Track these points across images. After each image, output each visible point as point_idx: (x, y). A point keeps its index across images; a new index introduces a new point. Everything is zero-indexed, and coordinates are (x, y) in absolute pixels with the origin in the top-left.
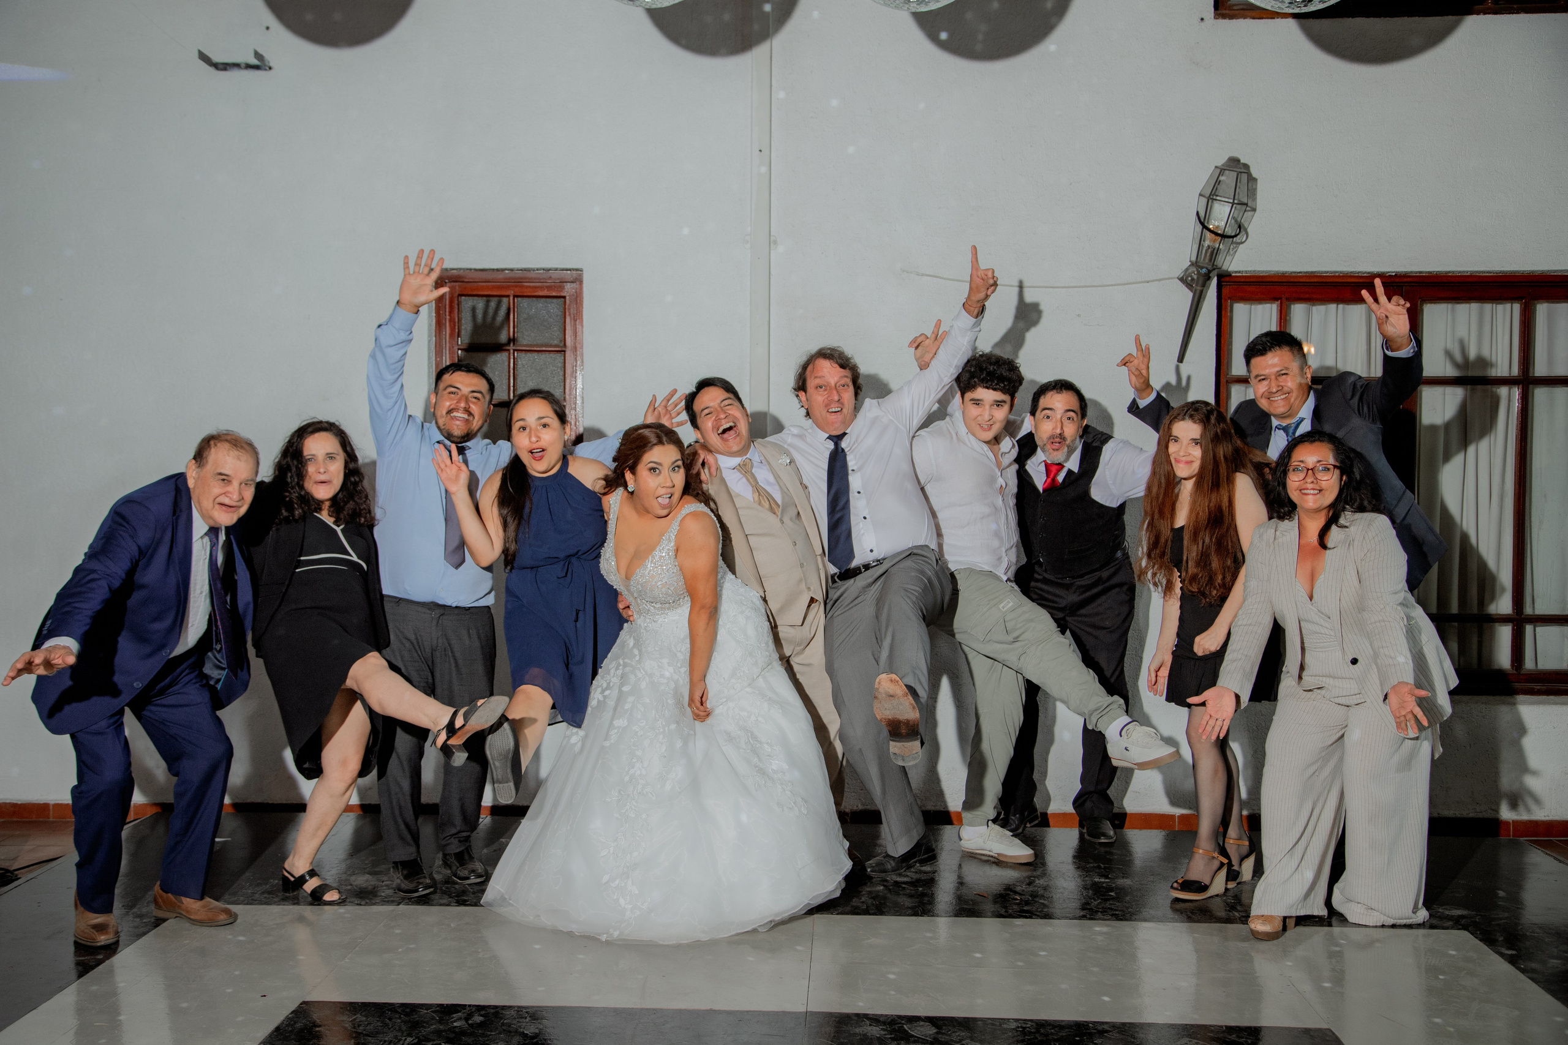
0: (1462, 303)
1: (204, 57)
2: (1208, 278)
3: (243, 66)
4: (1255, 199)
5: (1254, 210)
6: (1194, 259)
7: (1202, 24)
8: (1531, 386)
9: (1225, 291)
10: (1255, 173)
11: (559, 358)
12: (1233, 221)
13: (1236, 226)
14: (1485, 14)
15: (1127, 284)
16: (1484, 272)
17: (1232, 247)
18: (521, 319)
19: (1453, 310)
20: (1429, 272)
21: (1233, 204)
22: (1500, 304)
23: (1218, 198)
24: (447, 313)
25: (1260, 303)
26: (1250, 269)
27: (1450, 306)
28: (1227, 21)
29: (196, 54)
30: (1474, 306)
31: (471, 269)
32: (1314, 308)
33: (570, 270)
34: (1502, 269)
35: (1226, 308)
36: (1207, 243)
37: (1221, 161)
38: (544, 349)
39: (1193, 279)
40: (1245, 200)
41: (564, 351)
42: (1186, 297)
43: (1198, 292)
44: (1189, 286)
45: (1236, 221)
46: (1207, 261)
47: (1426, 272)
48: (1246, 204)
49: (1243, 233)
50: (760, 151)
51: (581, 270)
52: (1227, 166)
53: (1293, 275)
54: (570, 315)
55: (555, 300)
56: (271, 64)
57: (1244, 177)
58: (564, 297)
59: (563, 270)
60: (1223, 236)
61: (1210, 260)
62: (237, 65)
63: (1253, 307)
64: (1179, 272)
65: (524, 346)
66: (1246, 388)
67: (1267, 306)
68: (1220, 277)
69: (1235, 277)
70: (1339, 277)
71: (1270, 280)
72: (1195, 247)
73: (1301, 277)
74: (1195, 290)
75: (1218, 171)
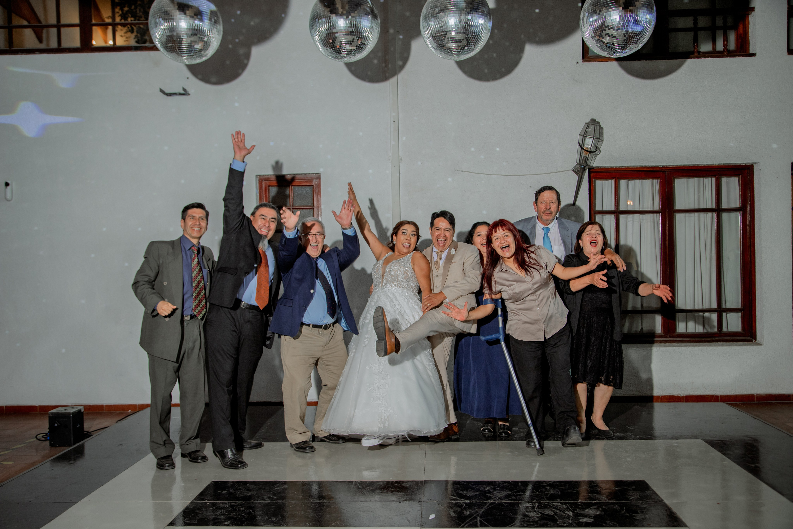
0: (690, 178)
1: (162, 91)
2: (584, 170)
3: (178, 94)
4: (603, 136)
5: (603, 141)
6: (578, 162)
7: (578, 64)
8: (721, 212)
9: (592, 175)
10: (602, 126)
11: (311, 211)
13: (595, 148)
14: (694, 58)
15: (551, 173)
16: (699, 165)
17: (594, 156)
18: (295, 195)
19: (687, 181)
20: (677, 165)
21: (593, 138)
22: (707, 178)
23: (587, 136)
24: (264, 194)
25: (607, 180)
26: (602, 166)
27: (686, 179)
28: (588, 63)
29: (159, 90)
30: (696, 179)
32: (629, 181)
33: (315, 174)
34: (706, 163)
35: (592, 183)
36: (583, 155)
37: (588, 121)
38: (305, 207)
39: (578, 170)
41: (313, 208)
42: (576, 177)
43: (580, 175)
44: (577, 173)
45: (595, 145)
46: (584, 162)
47: (675, 165)
48: (599, 138)
49: (598, 150)
50: (394, 121)
51: (320, 174)
52: (591, 123)
53: (620, 168)
54: (315, 193)
55: (309, 187)
56: (190, 93)
57: (598, 127)
58: (313, 185)
59: (312, 174)
60: (590, 152)
61: (585, 162)
62: (175, 94)
63: (604, 182)
64: (572, 167)
65: (296, 206)
66: (602, 216)
67: (610, 181)
68: (589, 169)
69: (596, 169)
70: (639, 168)
71: (611, 170)
72: (579, 157)
73: (623, 168)
74: (579, 175)
75: (587, 125)
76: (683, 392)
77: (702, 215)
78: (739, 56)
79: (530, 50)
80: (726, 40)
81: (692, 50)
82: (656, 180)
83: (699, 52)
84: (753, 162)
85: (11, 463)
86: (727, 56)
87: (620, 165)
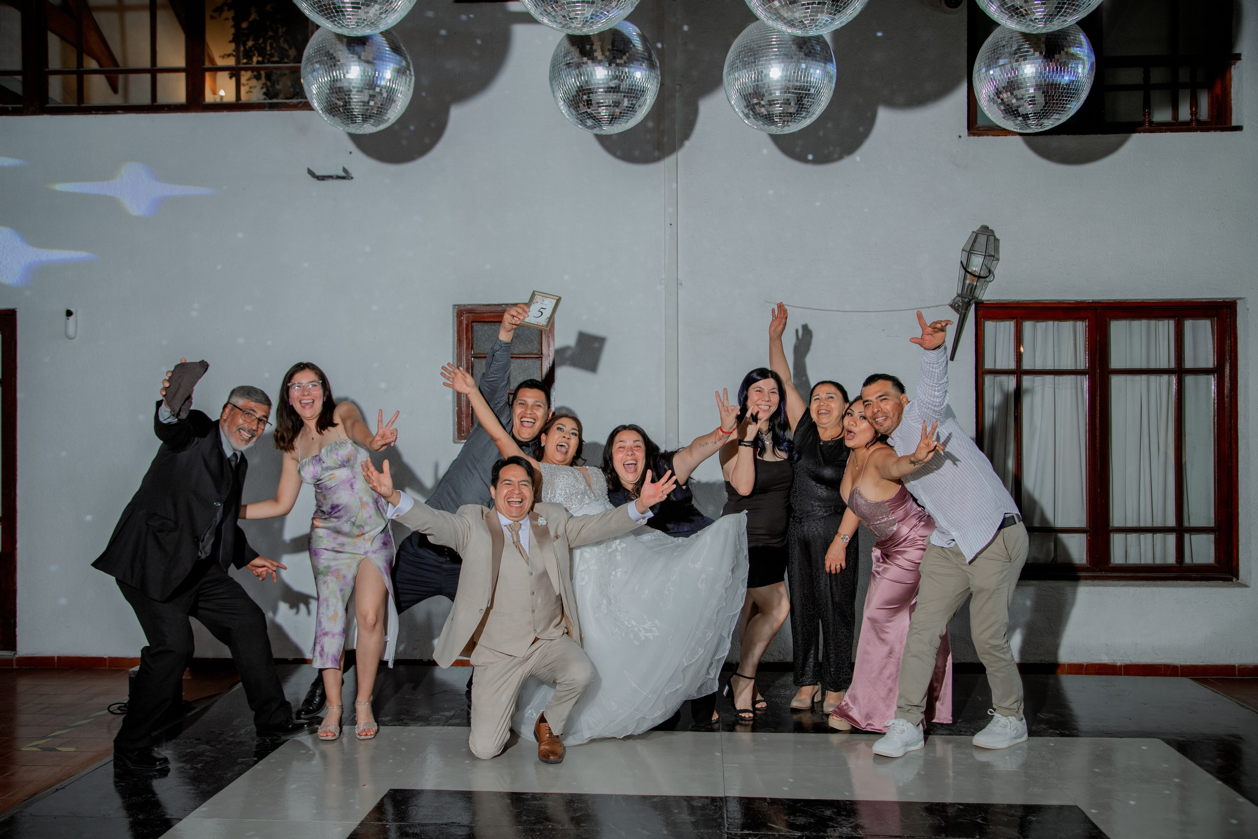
0: (1136, 320)
1: (310, 172)
2: (968, 304)
3: (335, 177)
4: (998, 253)
5: (998, 260)
6: (960, 292)
7: (960, 139)
8: (1183, 375)
9: (980, 313)
10: (998, 236)
11: (538, 362)
12: (985, 267)
13: (987, 271)
14: (1144, 132)
16: (1151, 300)
17: (984, 284)
19: (1130, 325)
21: (985, 256)
22: (1161, 320)
23: (975, 252)
24: (465, 334)
25: (1003, 321)
26: (996, 299)
27: (1128, 322)
28: (976, 137)
29: (306, 171)
30: (1144, 322)
31: (480, 305)
32: (1038, 324)
34: (1162, 298)
35: (981, 324)
36: (968, 282)
37: (976, 228)
38: (528, 356)
39: (959, 305)
40: (993, 253)
41: (542, 358)
42: (956, 316)
43: (963, 314)
44: (957, 310)
45: (987, 267)
46: (968, 293)
47: (1113, 300)
49: (991, 275)
50: (671, 224)
52: (982, 231)
53: (1025, 302)
54: (545, 333)
56: (353, 176)
57: (992, 238)
60: (979, 277)
61: (970, 293)
62: (331, 177)
63: (998, 323)
64: (949, 301)
65: (515, 354)
66: (995, 377)
67: (1007, 323)
68: (976, 304)
69: (986, 303)
70: (1055, 303)
71: (1009, 305)
72: (961, 284)
73: (1030, 303)
74: (961, 313)
75: (975, 234)
76: (1121, 658)
77: (1153, 378)
78: (1216, 130)
79: (884, 115)
80: (1194, 104)
81: (1141, 119)
82: (1081, 322)
83: (1151, 123)
84: (1237, 297)
85: (73, 749)
86: (1195, 130)
87: (1025, 299)
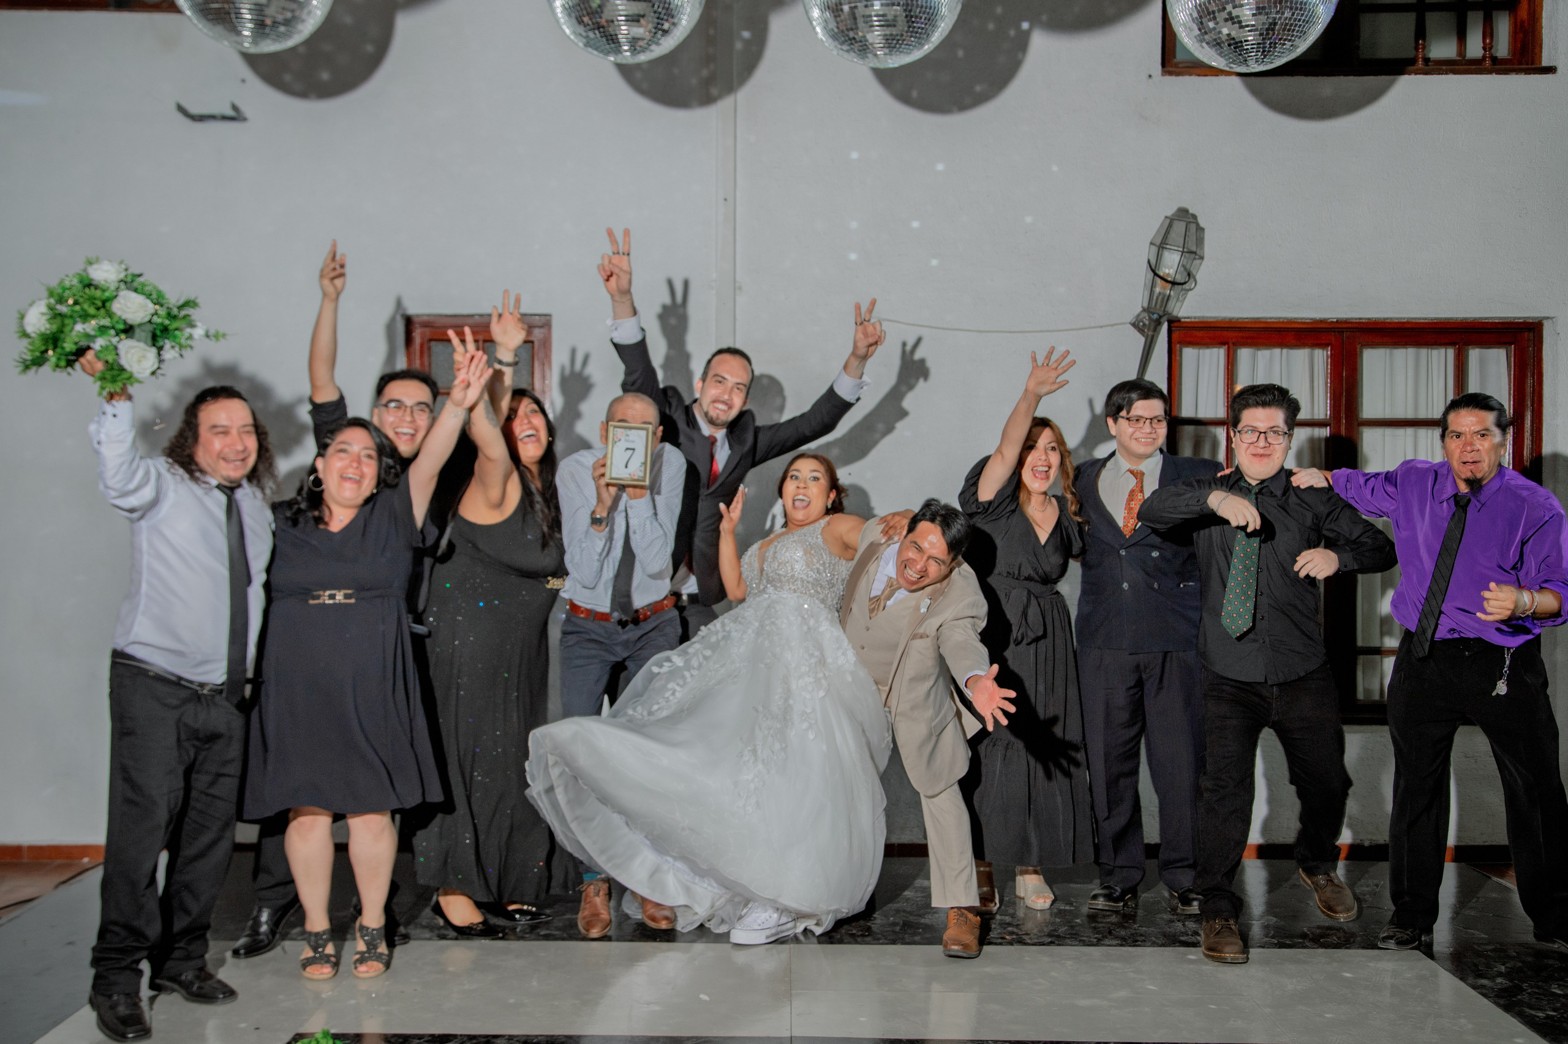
0: (1398, 348)
1: (181, 109)
2: (1158, 323)
3: (219, 117)
4: (1202, 248)
5: (1202, 258)
6: (1146, 305)
7: (1150, 80)
9: (1175, 335)
10: (1202, 224)
12: (1182, 269)
13: (1186, 273)
14: (1416, 74)
15: (1081, 329)
16: (1420, 319)
17: (1182, 293)
19: (1391, 355)
20: (1369, 319)
21: (1183, 252)
22: (1435, 348)
23: (1168, 247)
24: (417, 358)
25: (1208, 348)
26: (1199, 315)
27: (1388, 351)
28: (1173, 78)
29: (173, 107)
30: (1411, 351)
31: (442, 315)
32: (1259, 352)
33: (540, 315)
34: (1437, 316)
35: (1176, 352)
36: (1158, 290)
37: (1170, 212)
39: (1144, 325)
40: (1194, 249)
42: (1140, 340)
43: (1150, 336)
44: (1141, 331)
45: (1185, 269)
46: (1158, 307)
47: (1366, 319)
49: (1192, 280)
51: (551, 315)
52: (1179, 216)
53: (1240, 320)
54: (538, 359)
56: (247, 116)
57: (1193, 227)
58: (532, 342)
59: (533, 315)
60: (1174, 283)
61: (1161, 307)
62: (212, 117)
63: (1201, 351)
64: (1131, 317)
66: (1194, 430)
67: (1215, 351)
68: (1170, 322)
69: (1185, 322)
70: (1283, 322)
71: (1218, 325)
72: (1147, 294)
73: (1247, 322)
74: (1148, 335)
75: (1168, 221)
78: (1518, 71)
80: (1489, 33)
81: (1411, 54)
82: (1321, 351)
83: (1427, 61)
84: (1543, 315)
86: (1490, 72)
87: (1240, 315)
